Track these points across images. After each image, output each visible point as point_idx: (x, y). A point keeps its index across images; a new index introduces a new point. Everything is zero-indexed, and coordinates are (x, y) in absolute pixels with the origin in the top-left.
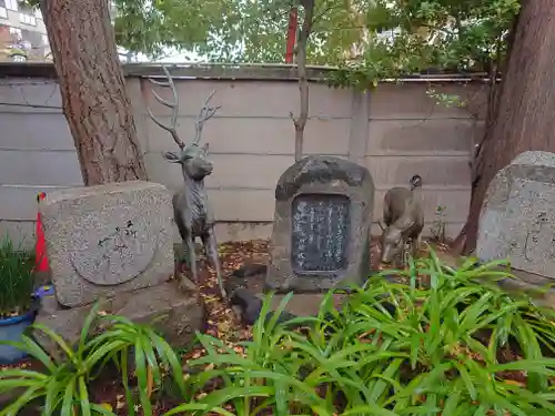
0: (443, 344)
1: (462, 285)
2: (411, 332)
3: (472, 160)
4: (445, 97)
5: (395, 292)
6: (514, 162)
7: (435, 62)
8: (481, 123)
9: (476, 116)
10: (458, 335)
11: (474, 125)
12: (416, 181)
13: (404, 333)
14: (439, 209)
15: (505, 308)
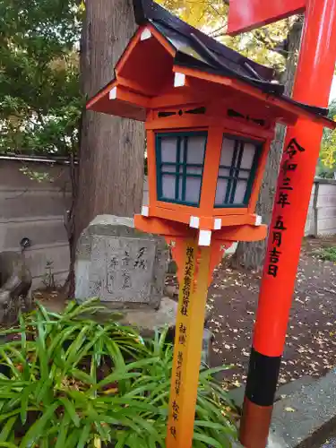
0: (54, 384)
1: (67, 326)
2: (24, 386)
3: (66, 223)
4: (36, 174)
5: (8, 352)
6: (92, 224)
7: (25, 145)
8: (69, 194)
9: (63, 190)
10: (65, 372)
11: (64, 195)
12: (26, 243)
13: (17, 389)
14: (48, 264)
15: (98, 335)
